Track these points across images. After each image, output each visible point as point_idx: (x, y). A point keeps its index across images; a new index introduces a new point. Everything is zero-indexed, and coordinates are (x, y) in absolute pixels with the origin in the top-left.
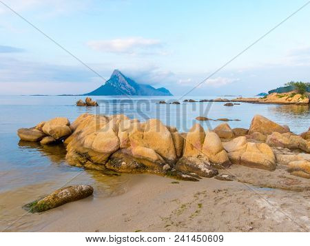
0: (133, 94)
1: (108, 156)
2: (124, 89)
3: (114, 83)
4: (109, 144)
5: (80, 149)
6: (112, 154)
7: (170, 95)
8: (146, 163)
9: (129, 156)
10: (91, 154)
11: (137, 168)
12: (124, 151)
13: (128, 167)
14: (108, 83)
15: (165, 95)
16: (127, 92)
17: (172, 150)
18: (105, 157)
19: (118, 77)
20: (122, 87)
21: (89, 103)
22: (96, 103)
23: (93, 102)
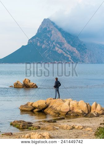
1: (66, 113)
4: (66, 109)
5: (56, 112)
6: (67, 112)
8: (79, 114)
9: (73, 112)
10: (60, 113)
11: (76, 116)
12: (72, 111)
13: (73, 116)
17: (87, 110)
18: (65, 113)
19: (50, 31)
20: (57, 49)
21: (28, 85)
22: (35, 85)
23: (32, 83)
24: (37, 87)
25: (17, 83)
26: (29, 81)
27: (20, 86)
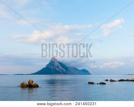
0: (64, 74)
2: (58, 70)
3: (51, 66)
7: (89, 74)
14: (47, 67)
15: (85, 74)
16: (60, 72)
19: (54, 62)
20: (57, 69)
21: (31, 85)
22: (37, 85)
23: (34, 84)
24: (38, 87)
25: (23, 83)
26: (33, 82)
27: (25, 85)
